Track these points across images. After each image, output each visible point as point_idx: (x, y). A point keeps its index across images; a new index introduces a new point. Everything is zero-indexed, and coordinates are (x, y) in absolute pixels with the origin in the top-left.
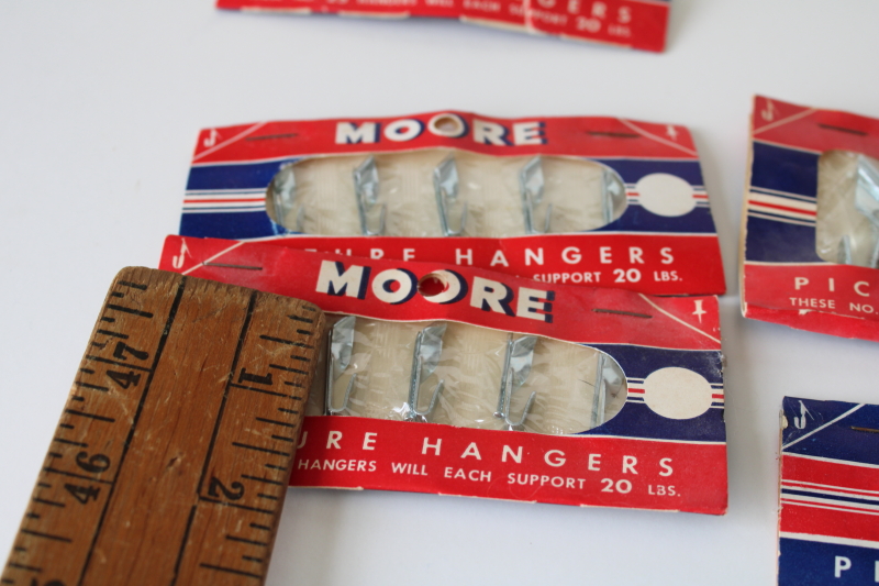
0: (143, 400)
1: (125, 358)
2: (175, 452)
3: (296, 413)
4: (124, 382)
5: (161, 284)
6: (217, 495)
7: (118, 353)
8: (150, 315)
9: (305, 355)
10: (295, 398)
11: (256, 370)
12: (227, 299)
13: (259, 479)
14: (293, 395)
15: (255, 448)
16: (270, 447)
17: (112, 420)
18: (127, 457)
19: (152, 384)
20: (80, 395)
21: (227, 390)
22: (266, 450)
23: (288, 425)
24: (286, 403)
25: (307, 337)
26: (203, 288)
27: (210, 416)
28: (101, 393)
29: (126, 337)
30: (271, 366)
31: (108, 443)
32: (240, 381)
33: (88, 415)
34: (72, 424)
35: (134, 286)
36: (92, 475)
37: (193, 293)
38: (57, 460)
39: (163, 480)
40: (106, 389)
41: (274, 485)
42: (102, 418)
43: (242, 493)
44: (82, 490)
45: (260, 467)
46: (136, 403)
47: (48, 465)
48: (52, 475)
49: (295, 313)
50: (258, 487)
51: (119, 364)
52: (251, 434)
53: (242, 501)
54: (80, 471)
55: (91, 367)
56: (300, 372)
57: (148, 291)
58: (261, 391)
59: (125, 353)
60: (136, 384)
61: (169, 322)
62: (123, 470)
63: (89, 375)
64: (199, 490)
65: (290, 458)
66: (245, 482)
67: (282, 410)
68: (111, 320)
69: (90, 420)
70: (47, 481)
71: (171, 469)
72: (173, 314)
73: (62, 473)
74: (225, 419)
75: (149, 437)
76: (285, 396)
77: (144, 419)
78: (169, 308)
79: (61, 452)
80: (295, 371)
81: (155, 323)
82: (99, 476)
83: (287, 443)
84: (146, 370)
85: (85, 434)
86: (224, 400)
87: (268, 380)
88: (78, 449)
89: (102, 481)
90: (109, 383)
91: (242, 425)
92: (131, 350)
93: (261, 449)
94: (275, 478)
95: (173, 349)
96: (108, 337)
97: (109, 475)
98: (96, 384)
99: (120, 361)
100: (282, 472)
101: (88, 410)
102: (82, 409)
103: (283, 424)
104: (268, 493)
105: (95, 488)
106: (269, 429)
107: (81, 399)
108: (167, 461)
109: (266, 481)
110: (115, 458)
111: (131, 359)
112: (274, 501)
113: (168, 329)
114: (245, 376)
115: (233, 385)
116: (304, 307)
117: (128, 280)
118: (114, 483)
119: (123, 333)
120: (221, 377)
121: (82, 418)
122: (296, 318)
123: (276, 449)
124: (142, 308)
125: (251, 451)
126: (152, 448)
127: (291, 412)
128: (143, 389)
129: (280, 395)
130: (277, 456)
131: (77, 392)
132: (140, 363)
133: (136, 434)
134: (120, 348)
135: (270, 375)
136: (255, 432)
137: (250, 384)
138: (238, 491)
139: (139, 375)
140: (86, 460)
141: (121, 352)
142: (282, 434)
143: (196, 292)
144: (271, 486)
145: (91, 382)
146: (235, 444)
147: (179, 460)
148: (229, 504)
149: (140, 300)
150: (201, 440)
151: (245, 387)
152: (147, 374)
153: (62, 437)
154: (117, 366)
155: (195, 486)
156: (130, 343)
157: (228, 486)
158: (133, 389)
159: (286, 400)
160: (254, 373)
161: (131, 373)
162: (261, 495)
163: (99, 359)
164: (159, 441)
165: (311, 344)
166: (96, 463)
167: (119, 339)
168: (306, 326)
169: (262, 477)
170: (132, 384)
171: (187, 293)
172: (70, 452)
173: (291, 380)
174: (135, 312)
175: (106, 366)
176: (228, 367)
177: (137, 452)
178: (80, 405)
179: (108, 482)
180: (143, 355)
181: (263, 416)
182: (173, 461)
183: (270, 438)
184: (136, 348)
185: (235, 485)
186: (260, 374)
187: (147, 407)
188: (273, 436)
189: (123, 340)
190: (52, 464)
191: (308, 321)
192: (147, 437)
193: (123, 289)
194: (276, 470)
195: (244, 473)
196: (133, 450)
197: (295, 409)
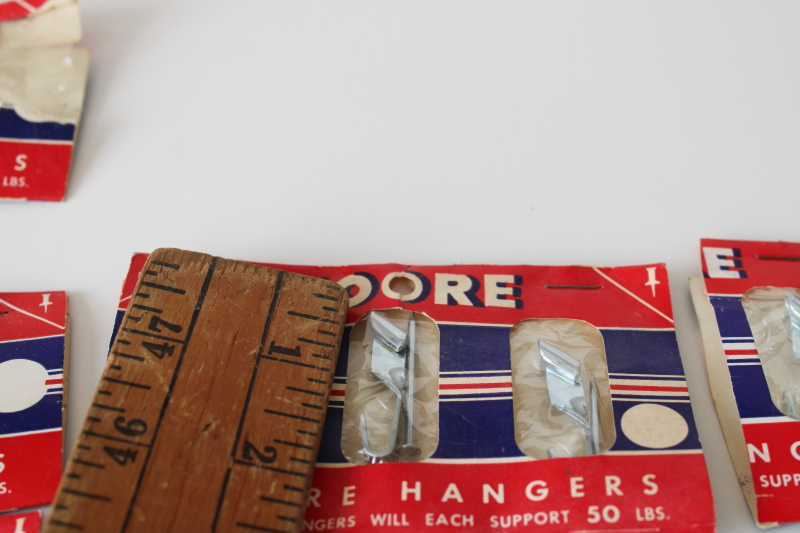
0: (177, 370)
1: (159, 331)
2: (210, 418)
3: (324, 382)
4: (159, 352)
5: (192, 264)
6: (251, 459)
7: (152, 326)
8: (182, 292)
9: (331, 330)
10: (323, 369)
11: (286, 344)
12: (256, 278)
13: (291, 444)
14: (321, 366)
15: (286, 415)
16: (301, 414)
17: (148, 388)
18: (163, 422)
19: (186, 355)
20: (117, 364)
21: (258, 361)
22: (297, 417)
23: (317, 394)
24: (315, 374)
25: (332, 314)
26: (233, 268)
27: (243, 385)
28: (137, 362)
29: (160, 311)
30: (299, 339)
31: (145, 409)
32: (270, 353)
33: (126, 383)
34: (110, 390)
35: (167, 265)
36: (130, 438)
37: (223, 273)
38: (96, 424)
39: (198, 444)
40: (142, 359)
41: (306, 450)
42: (139, 386)
43: (275, 457)
44: (121, 452)
45: (292, 432)
46: (171, 372)
47: (87, 428)
48: (92, 438)
49: (321, 292)
50: (290, 451)
51: (154, 336)
52: (282, 402)
53: (276, 465)
54: (117, 434)
55: (128, 339)
56: (327, 345)
57: (180, 269)
58: (290, 362)
59: (159, 326)
60: (170, 355)
61: (201, 298)
62: (160, 434)
63: (125, 346)
64: (234, 453)
65: (320, 425)
66: (277, 446)
67: (311, 380)
68: (145, 296)
69: (127, 387)
70: (86, 443)
71: (206, 433)
72: (204, 290)
73: (101, 436)
74: (257, 388)
75: (184, 403)
76: (313, 367)
77: (178, 387)
78: (201, 285)
79: (100, 416)
80: (322, 344)
81: (187, 299)
82: (137, 439)
83: (316, 411)
84: (180, 342)
85: (122, 400)
86: (255, 370)
87: (296, 352)
88: (116, 414)
89: (139, 444)
90: (145, 353)
91: (273, 393)
92: (166, 324)
93: (292, 416)
94: (306, 443)
95: (206, 323)
96: (142, 311)
97: (146, 439)
98: (133, 354)
99: (155, 333)
100: (313, 437)
101: (125, 378)
102: (120, 376)
103: (312, 393)
104: (300, 457)
105: (133, 450)
106: (299, 397)
107: (119, 368)
108: (202, 426)
109: (297, 445)
110: (152, 422)
111: (166, 332)
112: (307, 465)
113: (199, 305)
114: (274, 348)
115: (264, 357)
116: (328, 286)
117: (161, 260)
118: (151, 446)
119: (157, 308)
120: (252, 349)
121: (120, 385)
122: (321, 296)
123: (306, 416)
124: (175, 286)
125: (282, 417)
126: (187, 414)
127: (320, 382)
128: (177, 359)
129: (308, 366)
130: (308, 423)
131: (114, 361)
132: (174, 335)
133: (171, 401)
134: (155, 321)
135: (298, 348)
136: (286, 400)
137: (280, 356)
138: (271, 454)
139: (173, 347)
140: (124, 425)
141: (156, 325)
142: (312, 403)
143: (226, 272)
144: (302, 450)
145: (127, 353)
146: (267, 411)
147: (213, 426)
148: (263, 467)
149: (173, 278)
150: (234, 407)
151: (275, 359)
152: (181, 346)
153: (100, 402)
154: (152, 338)
155: (229, 450)
156: (163, 317)
157: (261, 450)
158: (167, 359)
159: (315, 371)
160: (283, 345)
161: (166, 344)
162: (293, 459)
163: (135, 331)
164: (193, 407)
165: (337, 320)
166: (133, 427)
167: (153, 314)
168: (331, 304)
169: (294, 441)
170: (166, 355)
171: (217, 272)
172: (108, 417)
173: (318, 353)
174: (169, 289)
175: (141, 338)
176: (258, 341)
177: (173, 418)
178: (117, 373)
179: (145, 445)
180: (177, 328)
181: (293, 385)
182: (207, 426)
183: (300, 406)
184: (170, 321)
185: (268, 449)
186: (289, 347)
187: (181, 375)
188: (304, 404)
189: (157, 314)
190: (91, 427)
191: (333, 299)
192: (182, 403)
193: (157, 268)
194: (307, 436)
195: (277, 438)
196: (168, 415)
197: (324, 378)
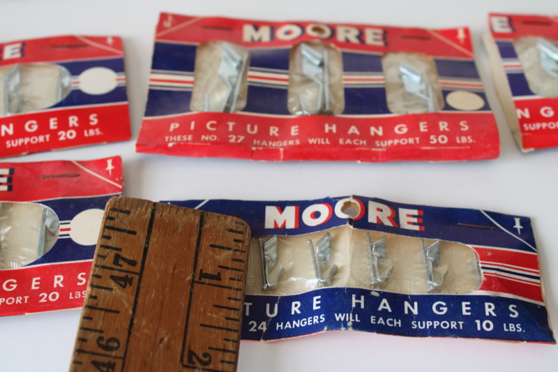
0: (137, 296)
1: (121, 266)
2: (163, 333)
3: (239, 300)
4: (123, 283)
5: (139, 209)
6: (194, 363)
7: (116, 262)
8: (134, 233)
9: (241, 258)
10: (237, 289)
11: (210, 270)
12: (185, 219)
13: (220, 350)
14: (236, 287)
15: (215, 327)
16: (225, 326)
17: (117, 312)
18: (131, 339)
19: (142, 284)
20: (94, 294)
21: (192, 285)
22: (222, 329)
23: (235, 309)
24: (232, 293)
25: (240, 244)
26: (168, 211)
27: (183, 305)
28: (107, 292)
29: (120, 250)
30: (220, 267)
31: (117, 329)
32: (200, 279)
33: (101, 309)
34: (91, 316)
35: (121, 211)
36: (109, 353)
37: (162, 215)
38: (84, 343)
39: (157, 354)
40: (111, 289)
41: (231, 354)
42: (111, 311)
43: (210, 360)
44: (104, 365)
45: (220, 341)
46: (132, 298)
47: (78, 348)
48: (82, 354)
49: (231, 227)
50: (220, 355)
51: (118, 270)
52: (211, 317)
53: (211, 367)
54: (100, 351)
55: (100, 274)
56: (239, 270)
57: (131, 214)
58: (215, 285)
59: (121, 262)
60: (131, 285)
61: (148, 238)
62: (129, 349)
63: (98, 279)
64: (182, 360)
65: (239, 333)
66: (211, 352)
67: (230, 298)
68: (108, 238)
69: (103, 312)
70: (79, 359)
71: (162, 345)
72: (149, 231)
73: (88, 353)
74: (193, 307)
75: (144, 323)
76: (230, 288)
77: (139, 309)
78: (147, 227)
79: (86, 337)
80: (235, 269)
81: (138, 239)
82: (114, 353)
83: (236, 322)
84: (136, 273)
85: (101, 323)
86: (191, 293)
87: (218, 277)
88: (97, 335)
89: (116, 357)
90: (113, 284)
91: (205, 310)
92: (125, 260)
93: (219, 328)
94: (231, 349)
95: (153, 257)
96: (108, 250)
97: (120, 353)
98: (104, 286)
99: (118, 267)
100: (235, 343)
101: (100, 306)
102: (97, 304)
103: (231, 309)
104: (227, 359)
105: (112, 362)
106: (223, 312)
107: (95, 297)
108: (158, 340)
109: (225, 351)
110: (123, 340)
111: (126, 266)
112: (232, 365)
113: (147, 243)
114: (203, 275)
115: (196, 282)
116: (236, 223)
117: (117, 207)
118: (124, 358)
119: (118, 247)
120: (187, 276)
121: (97, 311)
122: (231, 231)
123: (229, 327)
124: (128, 228)
125: (213, 329)
126: (147, 331)
127: (236, 300)
128: (136, 288)
129: (227, 287)
130: (230, 332)
131: (92, 292)
132: (132, 268)
133: (135, 322)
134: (117, 257)
135: (219, 273)
136: (214, 316)
137: (207, 281)
138: (207, 359)
139: (132, 278)
140: (104, 343)
141: (118, 261)
142: (232, 316)
143: (164, 214)
144: (229, 354)
145: (100, 285)
146: (201, 325)
147: (166, 339)
148: (203, 369)
149: (126, 222)
150: (179, 324)
151: (204, 283)
152: (137, 277)
153: (85, 326)
154: (117, 272)
155: (179, 357)
156: (123, 254)
157: (201, 356)
158: (129, 288)
159: (232, 291)
160: (209, 272)
161: (127, 276)
162: (223, 361)
163: (104, 267)
164: (151, 325)
165: (244, 250)
166: (110, 344)
167: (115, 252)
168: (239, 237)
169: (222, 348)
170: (128, 285)
171: (157, 215)
172: (92, 337)
173: (233, 277)
174: (124, 231)
175: (109, 272)
176: (191, 269)
177: (138, 335)
178: (95, 302)
179: (120, 358)
180: (133, 263)
181: (218, 304)
182: (162, 340)
183: (224, 319)
184: (128, 258)
185: (205, 355)
186: (213, 273)
187: (140, 301)
188: (226, 318)
189: (118, 252)
190: (81, 346)
191: (240, 232)
192: (142, 322)
193: (114, 214)
194: (231, 343)
195: (210, 346)
196: (134, 333)
197: (238, 297)
